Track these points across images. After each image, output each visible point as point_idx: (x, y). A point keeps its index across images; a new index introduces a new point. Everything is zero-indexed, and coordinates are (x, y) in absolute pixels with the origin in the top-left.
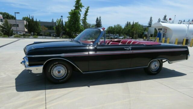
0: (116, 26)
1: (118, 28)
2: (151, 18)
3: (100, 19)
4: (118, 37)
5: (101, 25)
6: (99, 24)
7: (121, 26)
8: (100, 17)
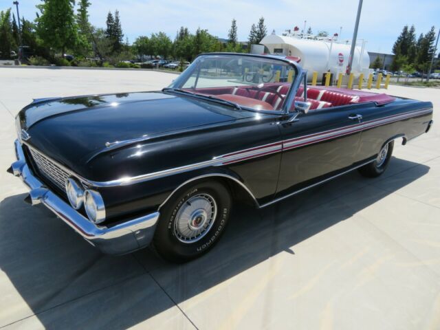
0: (156, 36)
1: (160, 42)
2: (234, 22)
3: (117, 17)
4: (165, 64)
5: (121, 32)
6: (114, 30)
7: (167, 36)
8: (117, 13)
